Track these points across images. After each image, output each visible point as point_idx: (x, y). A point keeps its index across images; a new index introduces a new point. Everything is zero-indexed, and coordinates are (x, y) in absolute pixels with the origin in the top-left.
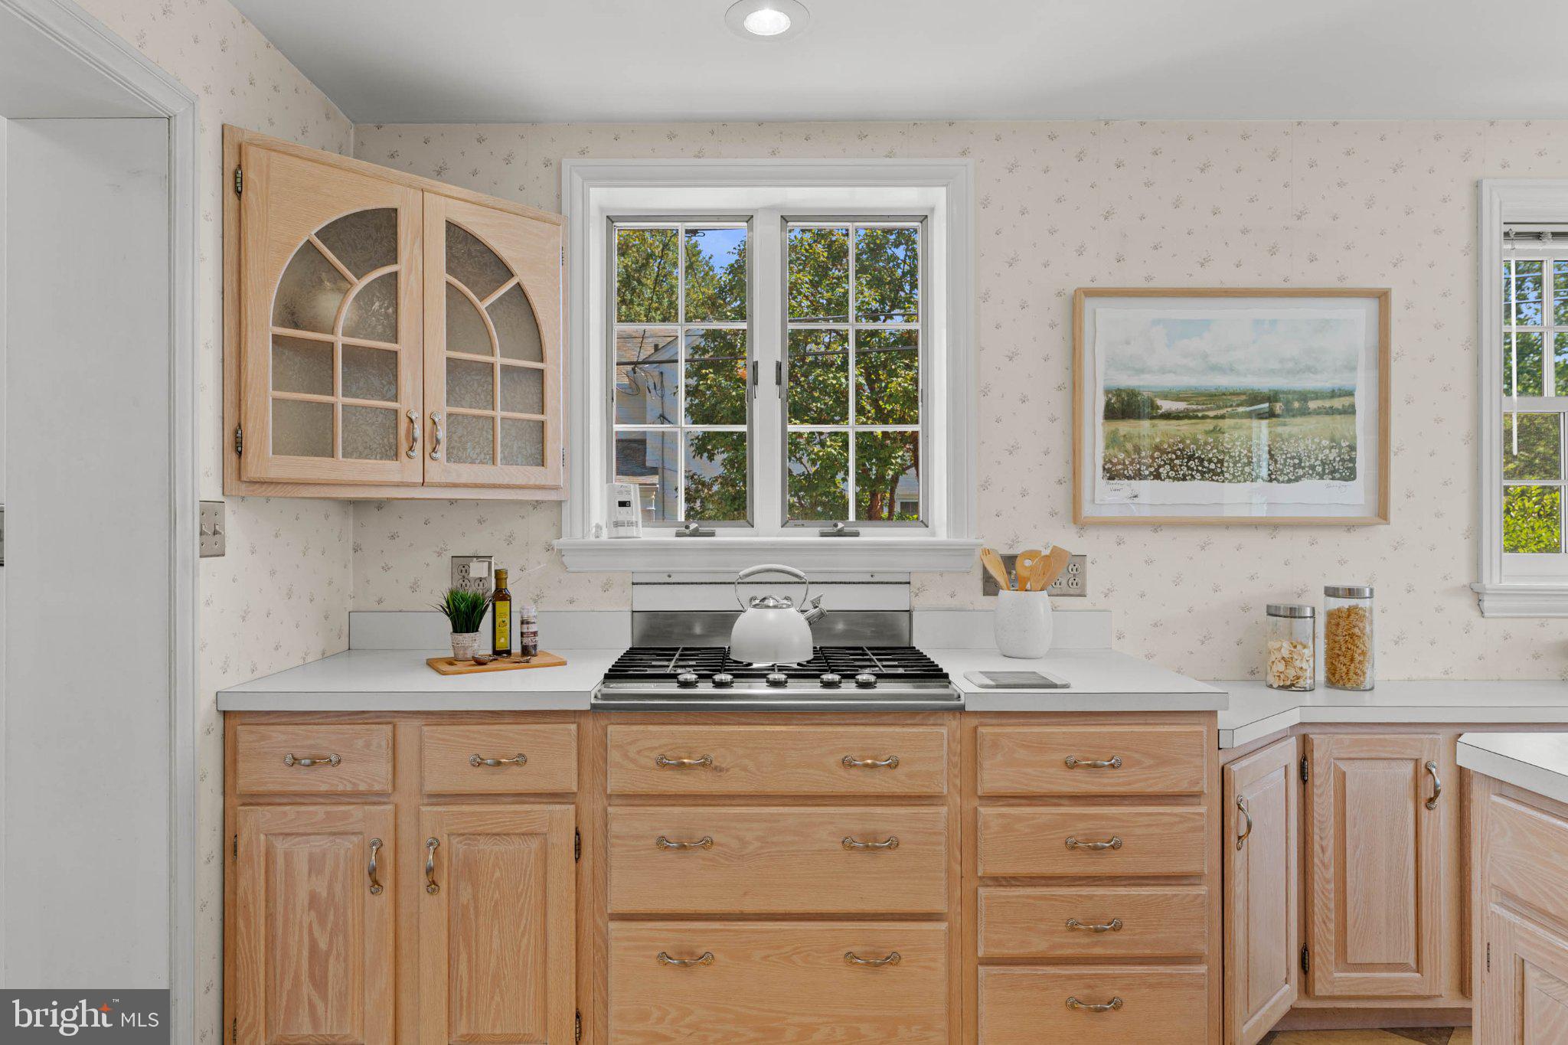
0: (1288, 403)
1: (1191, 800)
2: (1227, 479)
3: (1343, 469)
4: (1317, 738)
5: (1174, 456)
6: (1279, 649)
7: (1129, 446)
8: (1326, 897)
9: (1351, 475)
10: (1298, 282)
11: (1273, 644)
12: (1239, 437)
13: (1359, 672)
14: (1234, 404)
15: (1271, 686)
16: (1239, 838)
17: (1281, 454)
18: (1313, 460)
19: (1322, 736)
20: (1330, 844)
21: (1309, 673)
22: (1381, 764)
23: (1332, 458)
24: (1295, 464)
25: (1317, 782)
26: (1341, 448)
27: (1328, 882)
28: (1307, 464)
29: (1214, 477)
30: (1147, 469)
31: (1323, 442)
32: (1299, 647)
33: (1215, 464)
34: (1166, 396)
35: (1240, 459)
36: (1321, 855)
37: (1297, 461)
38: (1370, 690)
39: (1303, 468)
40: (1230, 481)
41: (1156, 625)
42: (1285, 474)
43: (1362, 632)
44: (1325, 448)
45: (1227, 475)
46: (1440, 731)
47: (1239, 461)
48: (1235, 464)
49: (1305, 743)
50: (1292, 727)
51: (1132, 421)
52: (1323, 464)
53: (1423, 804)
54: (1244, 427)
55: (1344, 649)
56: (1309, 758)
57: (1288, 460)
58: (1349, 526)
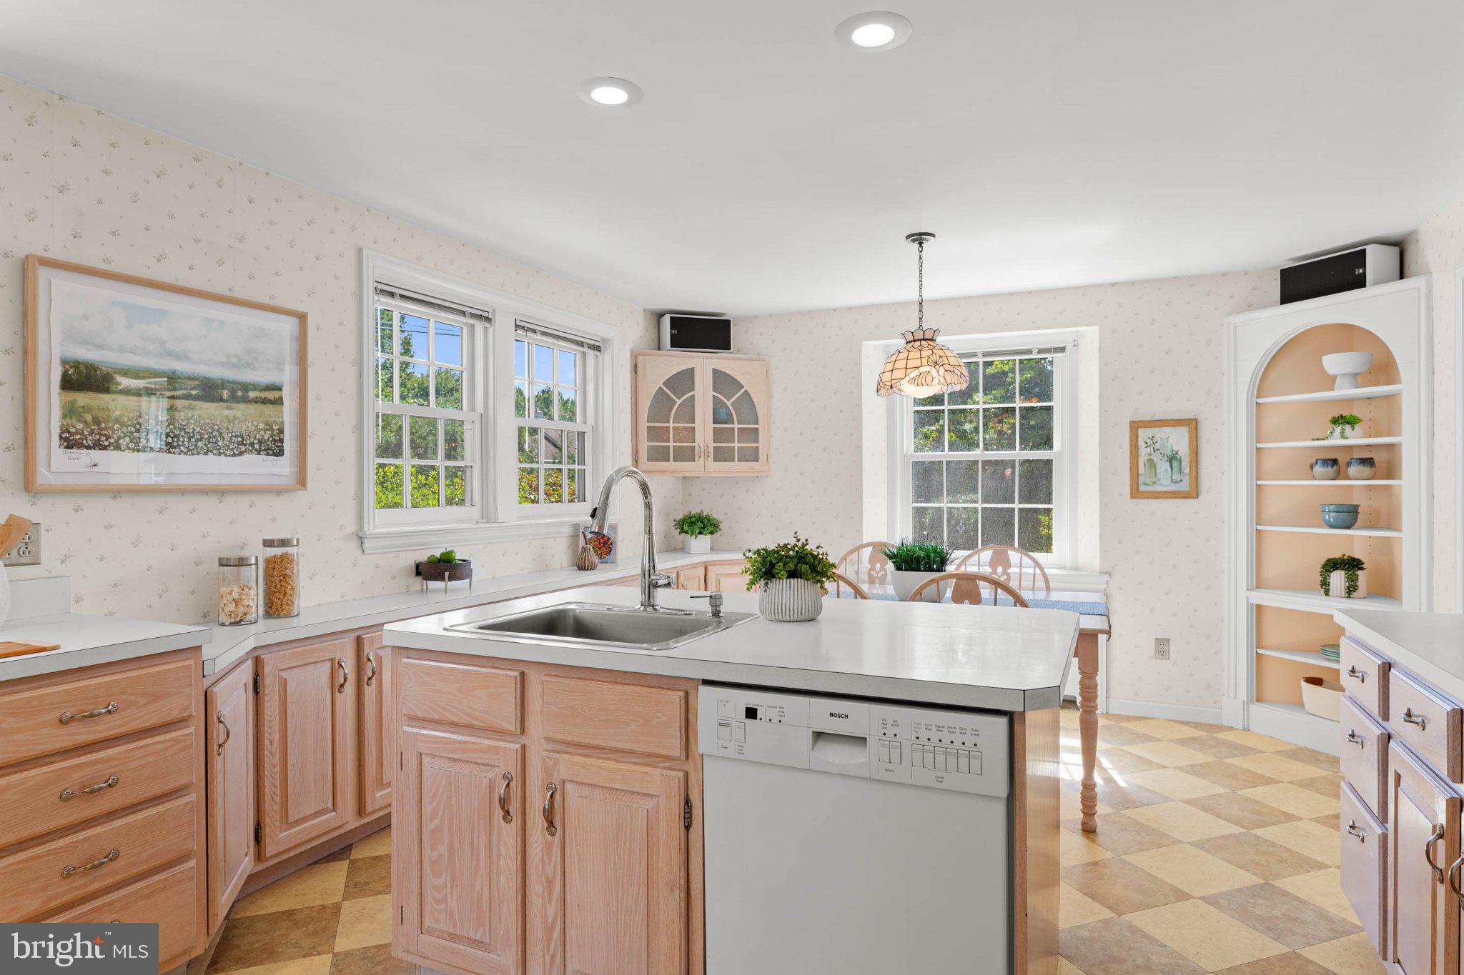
0: (233, 391)
1: (181, 725)
2: (182, 451)
3: (274, 448)
4: (267, 657)
5: (133, 430)
6: (231, 592)
7: (88, 418)
8: (272, 777)
9: (280, 453)
10: (239, 293)
11: (224, 590)
12: (193, 416)
13: (290, 603)
14: (188, 387)
15: (223, 624)
16: (220, 746)
17: (228, 433)
18: (253, 439)
19: (270, 655)
20: (276, 737)
21: (254, 610)
22: (309, 668)
23: (266, 438)
24: (238, 442)
25: (267, 691)
26: (273, 430)
27: (274, 766)
28: (248, 442)
29: (171, 450)
30: (106, 440)
31: (260, 425)
32: (246, 589)
33: (172, 438)
34: (126, 373)
35: (194, 435)
36: (269, 746)
37: (240, 439)
38: (297, 615)
39: (245, 445)
40: (185, 454)
41: (115, 585)
42: (231, 449)
43: (292, 572)
44: (261, 429)
45: (182, 448)
46: (345, 636)
47: (193, 437)
48: (190, 438)
49: (258, 662)
50: (247, 653)
51: (91, 393)
52: (260, 442)
53: (337, 689)
54: (197, 408)
55: (279, 587)
56: (260, 674)
57: (233, 438)
58: (279, 491)
